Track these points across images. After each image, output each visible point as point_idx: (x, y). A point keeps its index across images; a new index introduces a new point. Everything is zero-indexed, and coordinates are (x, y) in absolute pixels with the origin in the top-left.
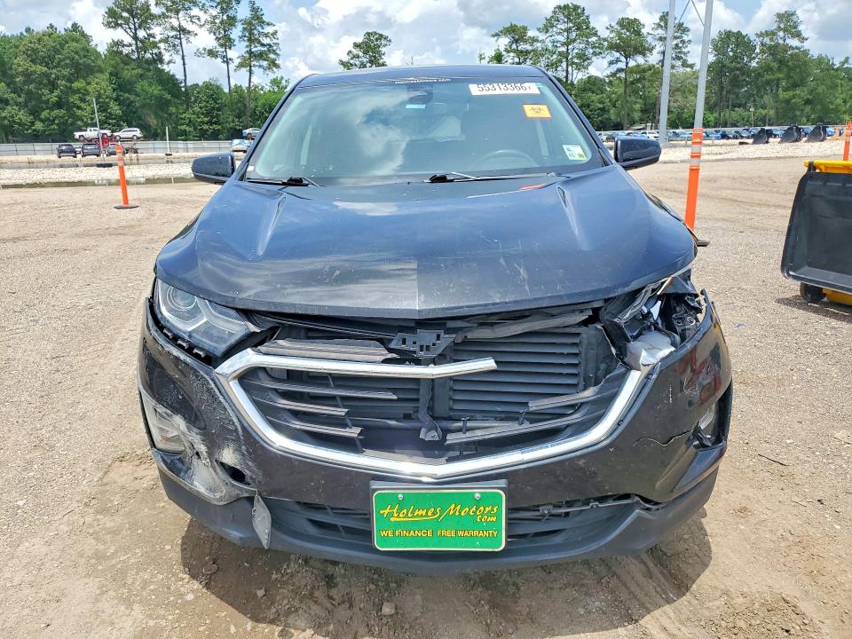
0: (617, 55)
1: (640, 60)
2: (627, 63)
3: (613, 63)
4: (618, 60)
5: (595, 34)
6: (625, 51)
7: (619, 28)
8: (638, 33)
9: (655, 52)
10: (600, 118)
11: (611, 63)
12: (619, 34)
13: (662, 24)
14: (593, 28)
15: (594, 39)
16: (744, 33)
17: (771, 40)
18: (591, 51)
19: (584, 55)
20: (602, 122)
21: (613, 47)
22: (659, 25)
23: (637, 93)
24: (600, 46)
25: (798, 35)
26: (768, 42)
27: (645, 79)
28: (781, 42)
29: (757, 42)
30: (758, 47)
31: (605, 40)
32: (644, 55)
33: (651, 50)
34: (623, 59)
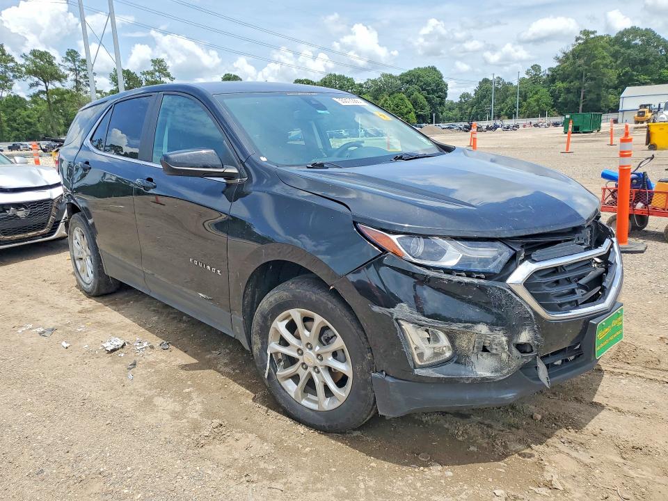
0: (36, 79)
1: (58, 84)
2: (47, 87)
3: (34, 86)
4: (37, 84)
5: (12, 60)
6: (42, 76)
7: (33, 58)
8: (51, 63)
9: (68, 79)
10: (28, 131)
11: (32, 86)
12: (33, 62)
13: (69, 58)
14: (9, 55)
15: (11, 64)
16: (132, 71)
17: (152, 77)
18: (11, 74)
19: (6, 77)
20: (31, 134)
21: (30, 72)
22: (67, 60)
23: (58, 110)
24: (19, 71)
25: (168, 75)
26: (150, 79)
27: (65, 100)
28: (158, 79)
29: (143, 78)
30: (144, 82)
31: (22, 66)
32: (60, 81)
33: (66, 77)
34: (42, 83)
